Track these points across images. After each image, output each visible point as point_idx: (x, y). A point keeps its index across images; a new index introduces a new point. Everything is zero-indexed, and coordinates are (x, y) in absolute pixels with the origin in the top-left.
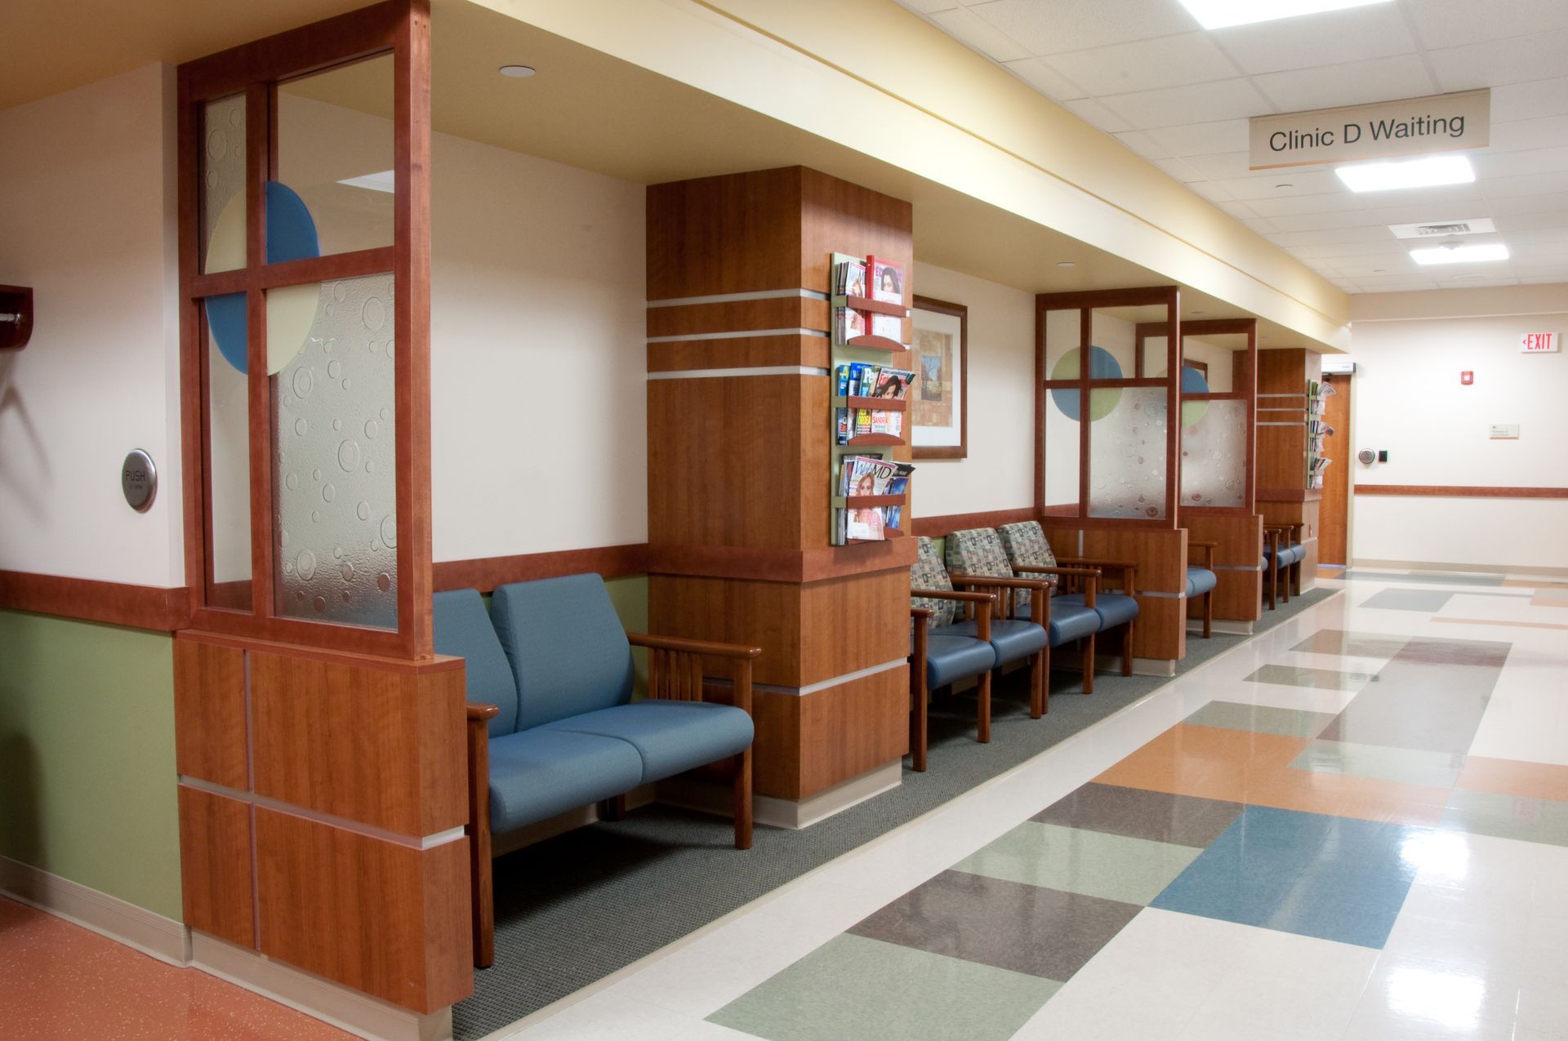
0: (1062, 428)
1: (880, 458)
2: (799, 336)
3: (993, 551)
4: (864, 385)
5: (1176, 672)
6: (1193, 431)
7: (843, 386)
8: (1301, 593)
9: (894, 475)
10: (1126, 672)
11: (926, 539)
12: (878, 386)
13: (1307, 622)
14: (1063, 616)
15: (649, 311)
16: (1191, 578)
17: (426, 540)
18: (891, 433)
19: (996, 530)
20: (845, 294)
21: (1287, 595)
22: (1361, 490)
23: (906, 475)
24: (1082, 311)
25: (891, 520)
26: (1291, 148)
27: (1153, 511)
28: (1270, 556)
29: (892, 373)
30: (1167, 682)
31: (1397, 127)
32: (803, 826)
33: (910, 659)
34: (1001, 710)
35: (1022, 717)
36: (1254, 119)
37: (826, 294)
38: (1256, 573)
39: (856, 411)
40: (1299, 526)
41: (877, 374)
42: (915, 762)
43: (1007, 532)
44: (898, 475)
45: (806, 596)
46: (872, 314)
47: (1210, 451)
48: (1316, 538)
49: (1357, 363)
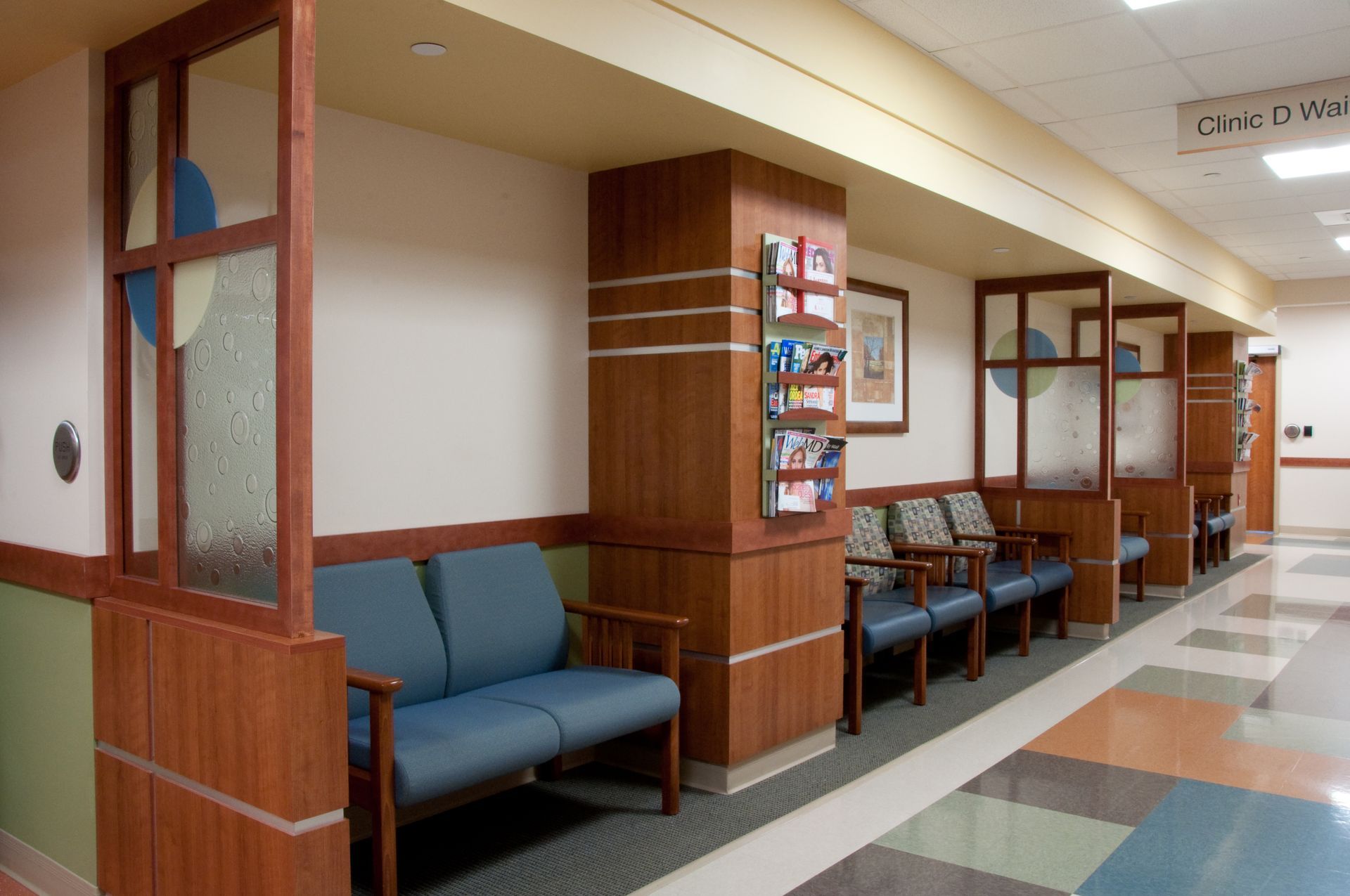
0: (1000, 405)
1: (813, 433)
2: (729, 314)
3: (934, 520)
4: (796, 361)
5: (1110, 635)
6: (1127, 407)
7: (774, 362)
8: (1231, 558)
9: (826, 449)
10: (1062, 635)
11: (868, 509)
12: (809, 362)
13: (1237, 586)
14: (1000, 583)
15: (591, 291)
16: (1124, 545)
17: (306, 514)
18: (824, 408)
19: (937, 500)
20: (775, 273)
21: (1217, 560)
22: (1287, 462)
23: (839, 449)
24: (1019, 296)
25: (823, 493)
26: (1219, 132)
27: (1087, 482)
28: (1201, 524)
29: (824, 350)
30: (1100, 646)
31: (1330, 106)
32: (733, 791)
33: (843, 627)
34: (937, 672)
35: (959, 679)
36: (1182, 106)
37: (757, 273)
38: (1188, 540)
39: (787, 387)
40: (1228, 496)
41: (808, 350)
42: (850, 725)
43: (948, 502)
44: (831, 449)
45: (736, 567)
46: (804, 293)
47: (1142, 426)
48: (1244, 507)
49: (1282, 345)
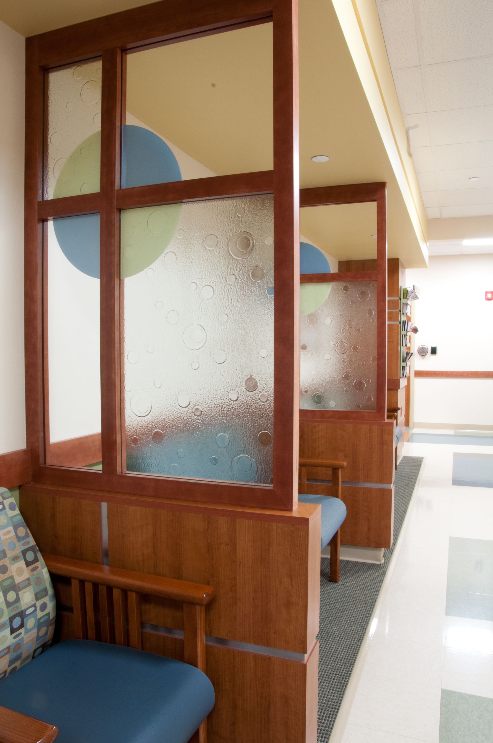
22: (419, 374)
48: (404, 416)
49: (415, 285)
